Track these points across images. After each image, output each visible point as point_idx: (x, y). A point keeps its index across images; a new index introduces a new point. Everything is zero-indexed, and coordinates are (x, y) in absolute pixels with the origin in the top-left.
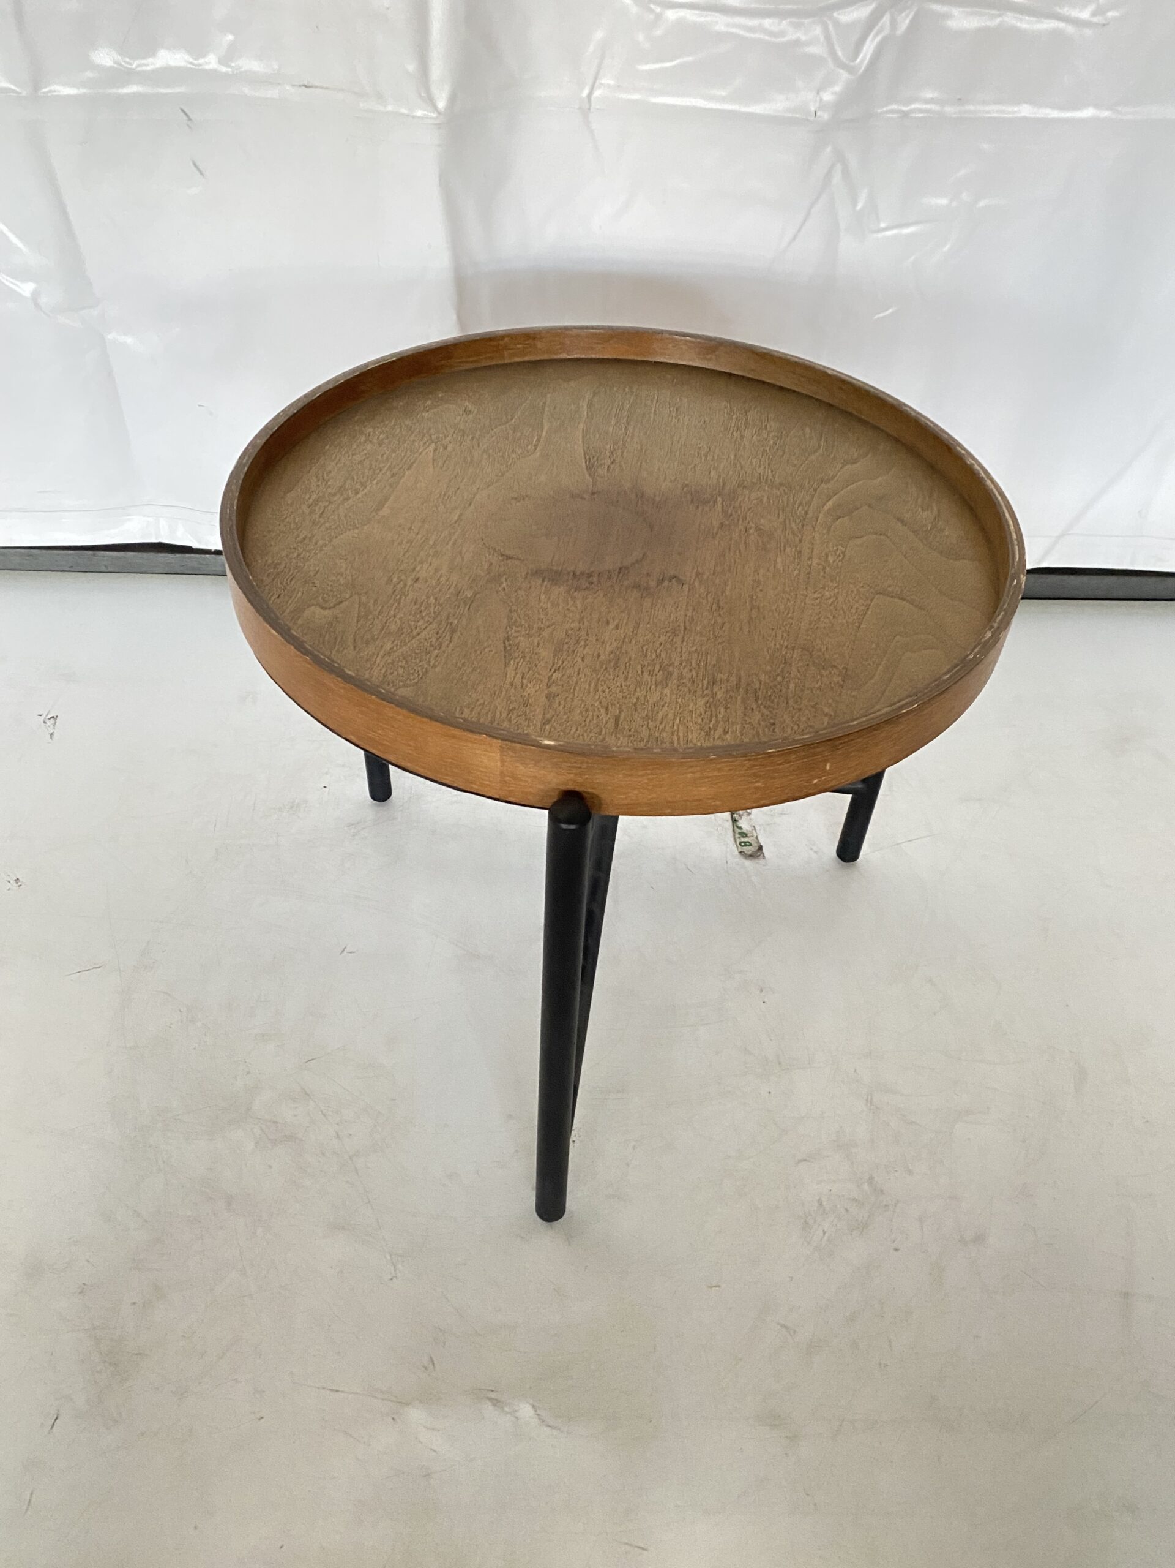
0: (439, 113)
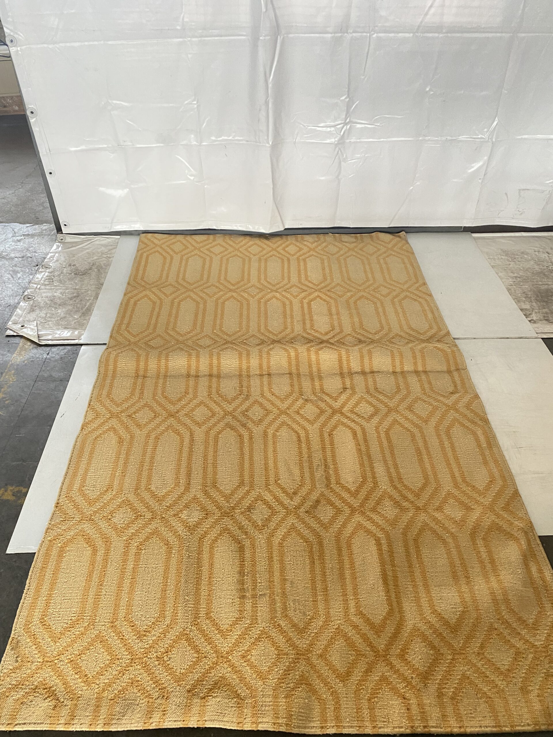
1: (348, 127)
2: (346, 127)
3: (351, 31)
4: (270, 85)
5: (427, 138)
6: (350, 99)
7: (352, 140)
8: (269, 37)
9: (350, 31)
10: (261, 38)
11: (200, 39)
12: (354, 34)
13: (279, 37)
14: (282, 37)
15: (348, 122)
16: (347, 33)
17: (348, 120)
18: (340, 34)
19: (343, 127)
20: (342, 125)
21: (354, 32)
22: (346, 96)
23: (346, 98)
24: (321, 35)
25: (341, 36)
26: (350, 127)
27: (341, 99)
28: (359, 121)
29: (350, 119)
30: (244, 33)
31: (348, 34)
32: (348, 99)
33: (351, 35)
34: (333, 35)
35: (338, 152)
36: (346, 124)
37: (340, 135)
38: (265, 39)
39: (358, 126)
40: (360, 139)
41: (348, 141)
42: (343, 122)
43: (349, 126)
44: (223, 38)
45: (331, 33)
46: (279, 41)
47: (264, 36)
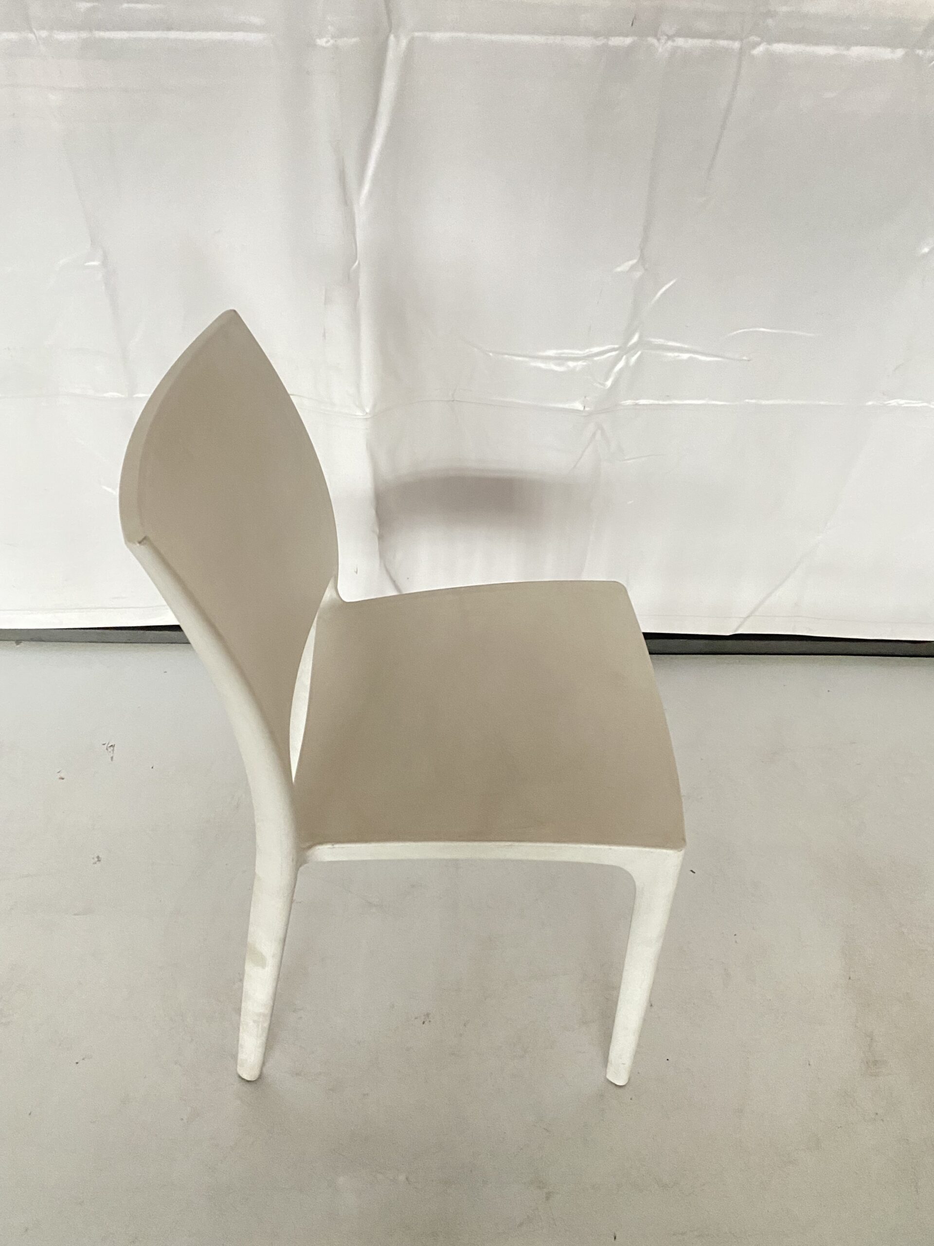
0: (367, 413)
1: (633, 359)
2: (628, 360)
3: (671, 32)
4: (361, 218)
5: (893, 402)
6: (646, 270)
7: (642, 402)
8: (354, 40)
9: (667, 28)
10: (321, 42)
11: (84, 35)
12: (680, 42)
13: (392, 38)
14: (404, 42)
15: (636, 345)
16: (655, 36)
17: (635, 339)
18: (628, 41)
19: (617, 359)
20: (614, 353)
21: (679, 34)
22: (635, 261)
23: (633, 268)
24: (558, 40)
25: (631, 49)
26: (640, 357)
27: (619, 269)
28: (671, 343)
29: (640, 337)
30: (256, 20)
31: (659, 40)
32: (638, 274)
33: (670, 43)
34: (600, 42)
35: (594, 434)
36: (625, 350)
37: (603, 385)
38: (336, 47)
39: (670, 354)
40: (668, 397)
41: (629, 402)
42: (616, 346)
43: (639, 353)
44: (173, 35)
45: (596, 35)
46: (391, 55)
47: (333, 37)
